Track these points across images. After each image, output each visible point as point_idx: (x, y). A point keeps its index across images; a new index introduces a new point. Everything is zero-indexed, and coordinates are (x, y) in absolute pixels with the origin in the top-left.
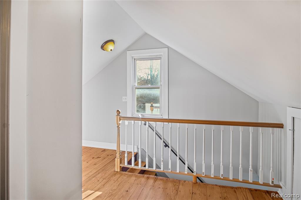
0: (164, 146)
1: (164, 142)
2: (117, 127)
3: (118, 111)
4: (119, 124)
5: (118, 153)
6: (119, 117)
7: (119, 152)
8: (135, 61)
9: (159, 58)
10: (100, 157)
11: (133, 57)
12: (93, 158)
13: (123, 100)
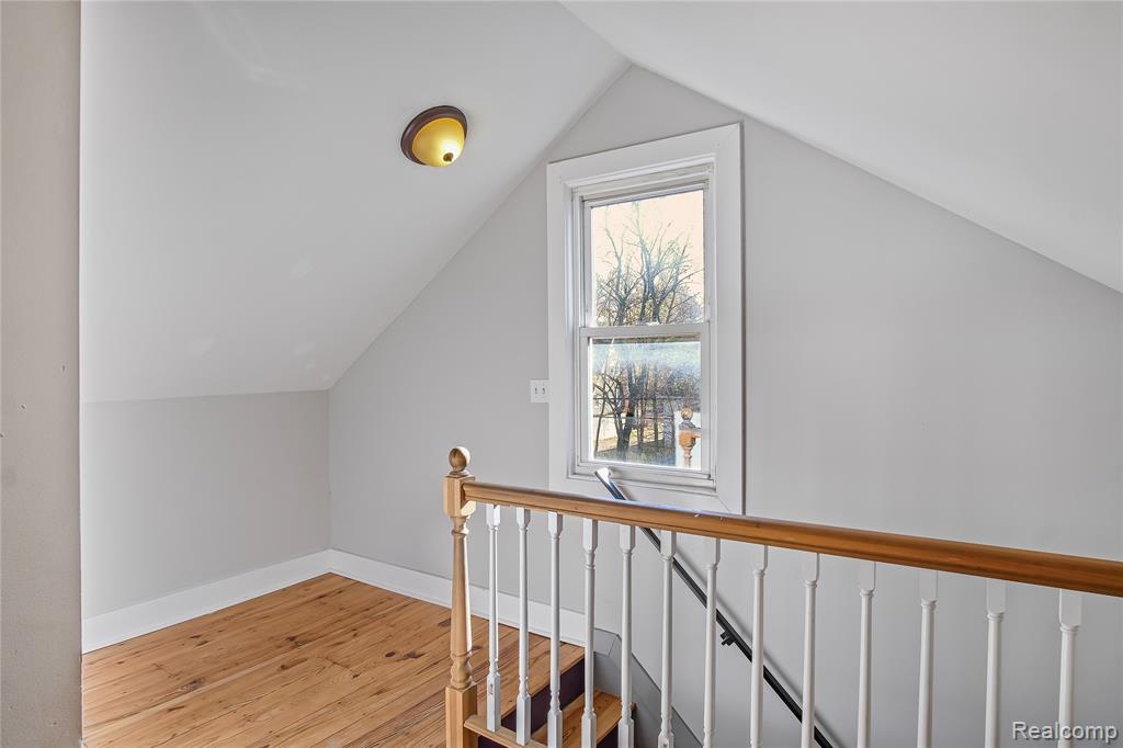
0: (722, 636)
1: (719, 618)
2: (454, 532)
3: (456, 452)
4: (459, 522)
5: (459, 665)
6: (457, 483)
7: (463, 660)
8: (586, 211)
9: (701, 184)
10: (418, 652)
11: (572, 192)
12: (388, 655)
13: (534, 400)
